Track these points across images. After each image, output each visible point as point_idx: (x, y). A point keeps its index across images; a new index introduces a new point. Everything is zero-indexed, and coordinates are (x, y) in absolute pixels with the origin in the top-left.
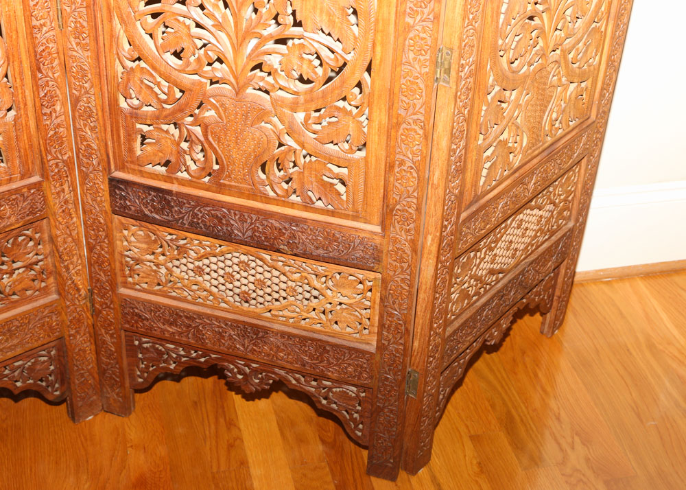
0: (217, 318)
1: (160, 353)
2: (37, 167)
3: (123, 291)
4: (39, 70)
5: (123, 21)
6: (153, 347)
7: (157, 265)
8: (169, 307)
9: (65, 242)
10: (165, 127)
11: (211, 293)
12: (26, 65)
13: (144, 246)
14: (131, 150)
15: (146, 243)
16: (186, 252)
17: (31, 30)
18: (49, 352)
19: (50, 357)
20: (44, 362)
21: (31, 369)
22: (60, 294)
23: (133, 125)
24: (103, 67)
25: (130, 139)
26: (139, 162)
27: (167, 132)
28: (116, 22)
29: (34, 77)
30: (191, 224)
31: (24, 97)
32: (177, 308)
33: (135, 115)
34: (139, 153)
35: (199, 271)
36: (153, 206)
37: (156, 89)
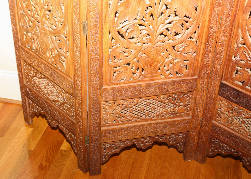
0: (246, 140)
1: (220, 146)
2: (197, 74)
3: (214, 122)
4: (208, 42)
5: (242, 30)
6: (218, 144)
7: (229, 116)
8: (229, 132)
9: (199, 100)
10: (246, 70)
11: (246, 131)
12: (204, 39)
13: (226, 108)
14: (231, 75)
15: (227, 108)
16: (241, 114)
17: (209, 28)
18: (183, 135)
19: (183, 137)
20: (181, 138)
21: (176, 139)
22: (192, 117)
23: (235, 67)
24: (230, 44)
25: (232, 71)
26: (233, 79)
27: (247, 71)
28: (240, 30)
29: (205, 44)
30: (246, 105)
31: (200, 49)
32: (232, 133)
33: (237, 63)
34: (234, 76)
35: (244, 122)
36: (234, 96)
37: (247, 56)
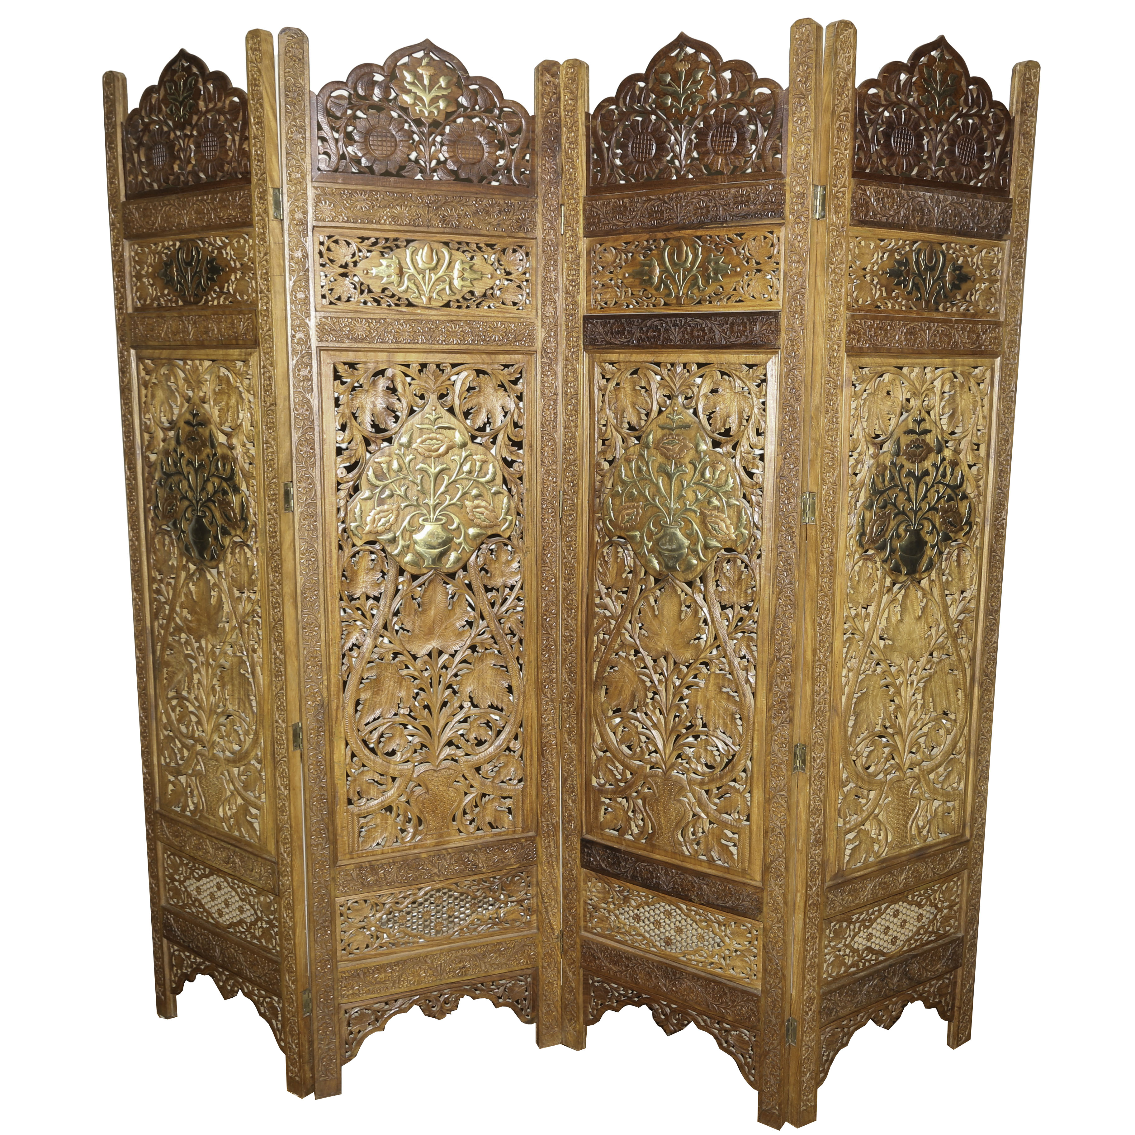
0: (648, 960)
1: (607, 991)
2: (534, 826)
3: (583, 933)
4: (543, 755)
5: (598, 724)
6: (602, 986)
7: (609, 912)
8: (614, 949)
9: (547, 887)
10: (619, 800)
11: (645, 938)
12: (535, 749)
13: (601, 896)
14: (597, 818)
15: (603, 893)
16: (629, 902)
17: (541, 727)
18: (526, 979)
19: (526, 983)
20: (522, 986)
21: (511, 989)
22: (538, 929)
23: (599, 798)
24: (583, 756)
25: (597, 810)
26: (602, 827)
27: (620, 803)
28: (594, 724)
29: (538, 759)
30: (632, 877)
31: (531, 773)
32: (620, 950)
33: (601, 790)
34: (602, 819)
35: (637, 918)
36: (608, 862)
37: (615, 772)
